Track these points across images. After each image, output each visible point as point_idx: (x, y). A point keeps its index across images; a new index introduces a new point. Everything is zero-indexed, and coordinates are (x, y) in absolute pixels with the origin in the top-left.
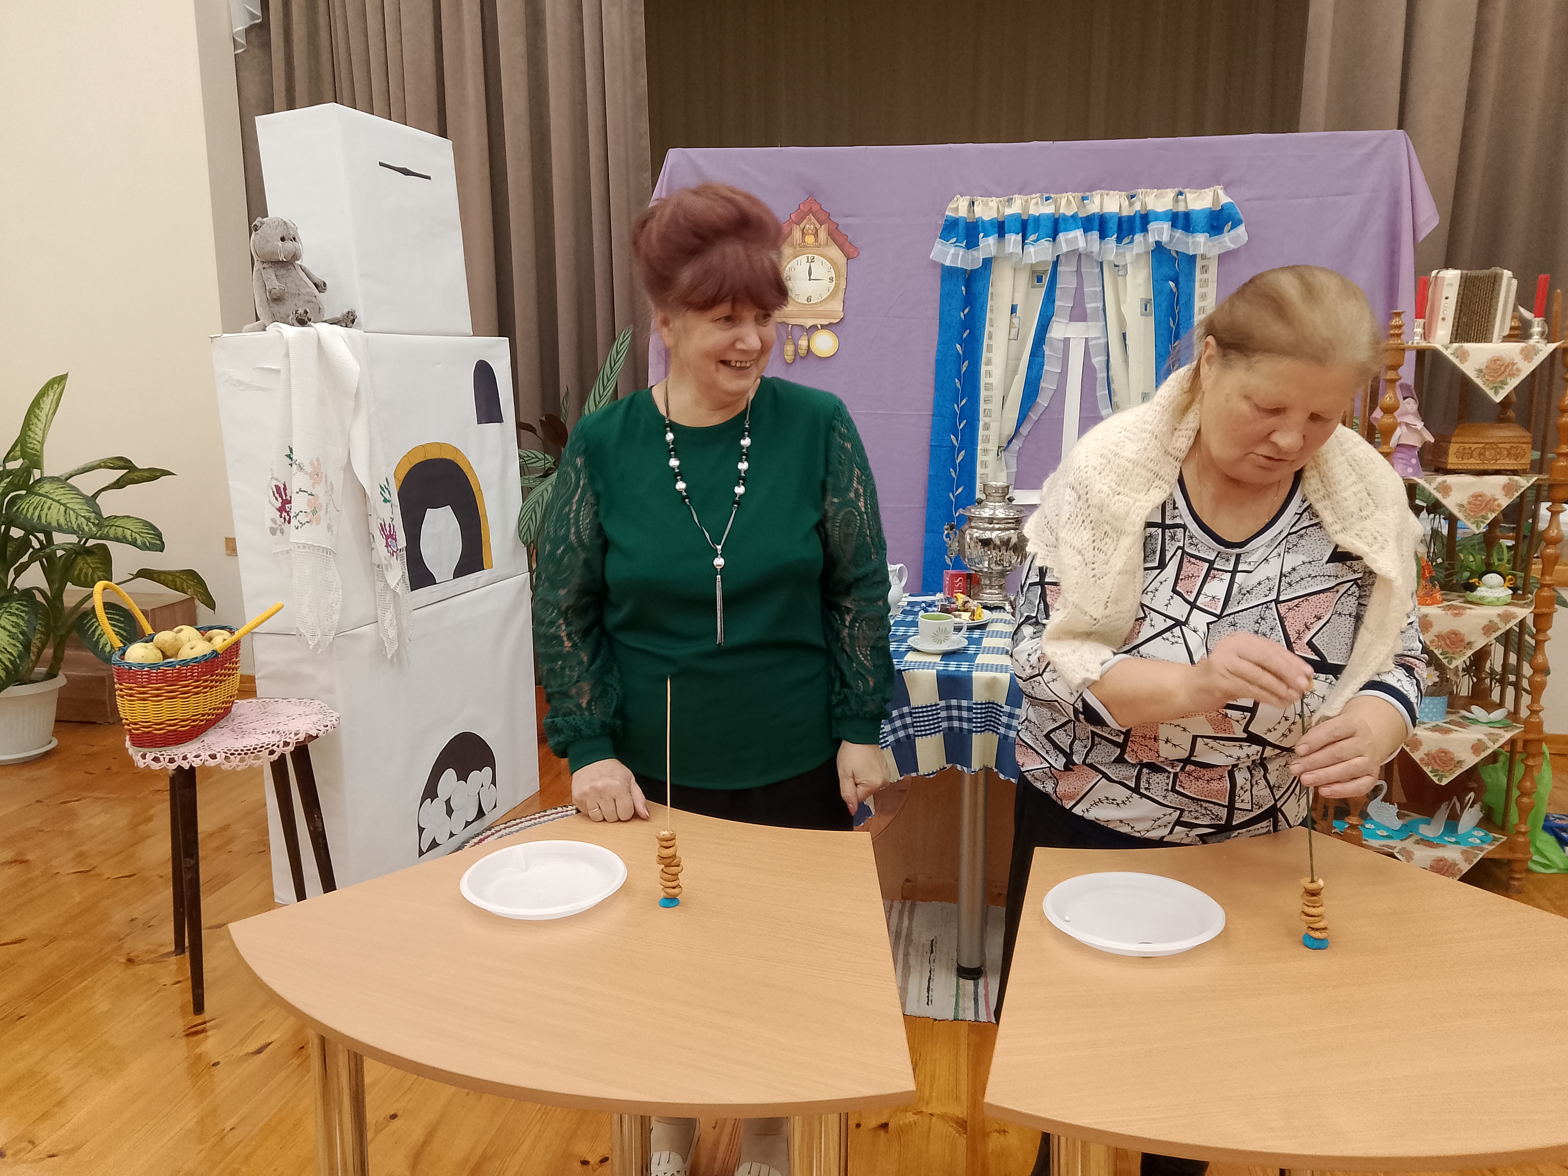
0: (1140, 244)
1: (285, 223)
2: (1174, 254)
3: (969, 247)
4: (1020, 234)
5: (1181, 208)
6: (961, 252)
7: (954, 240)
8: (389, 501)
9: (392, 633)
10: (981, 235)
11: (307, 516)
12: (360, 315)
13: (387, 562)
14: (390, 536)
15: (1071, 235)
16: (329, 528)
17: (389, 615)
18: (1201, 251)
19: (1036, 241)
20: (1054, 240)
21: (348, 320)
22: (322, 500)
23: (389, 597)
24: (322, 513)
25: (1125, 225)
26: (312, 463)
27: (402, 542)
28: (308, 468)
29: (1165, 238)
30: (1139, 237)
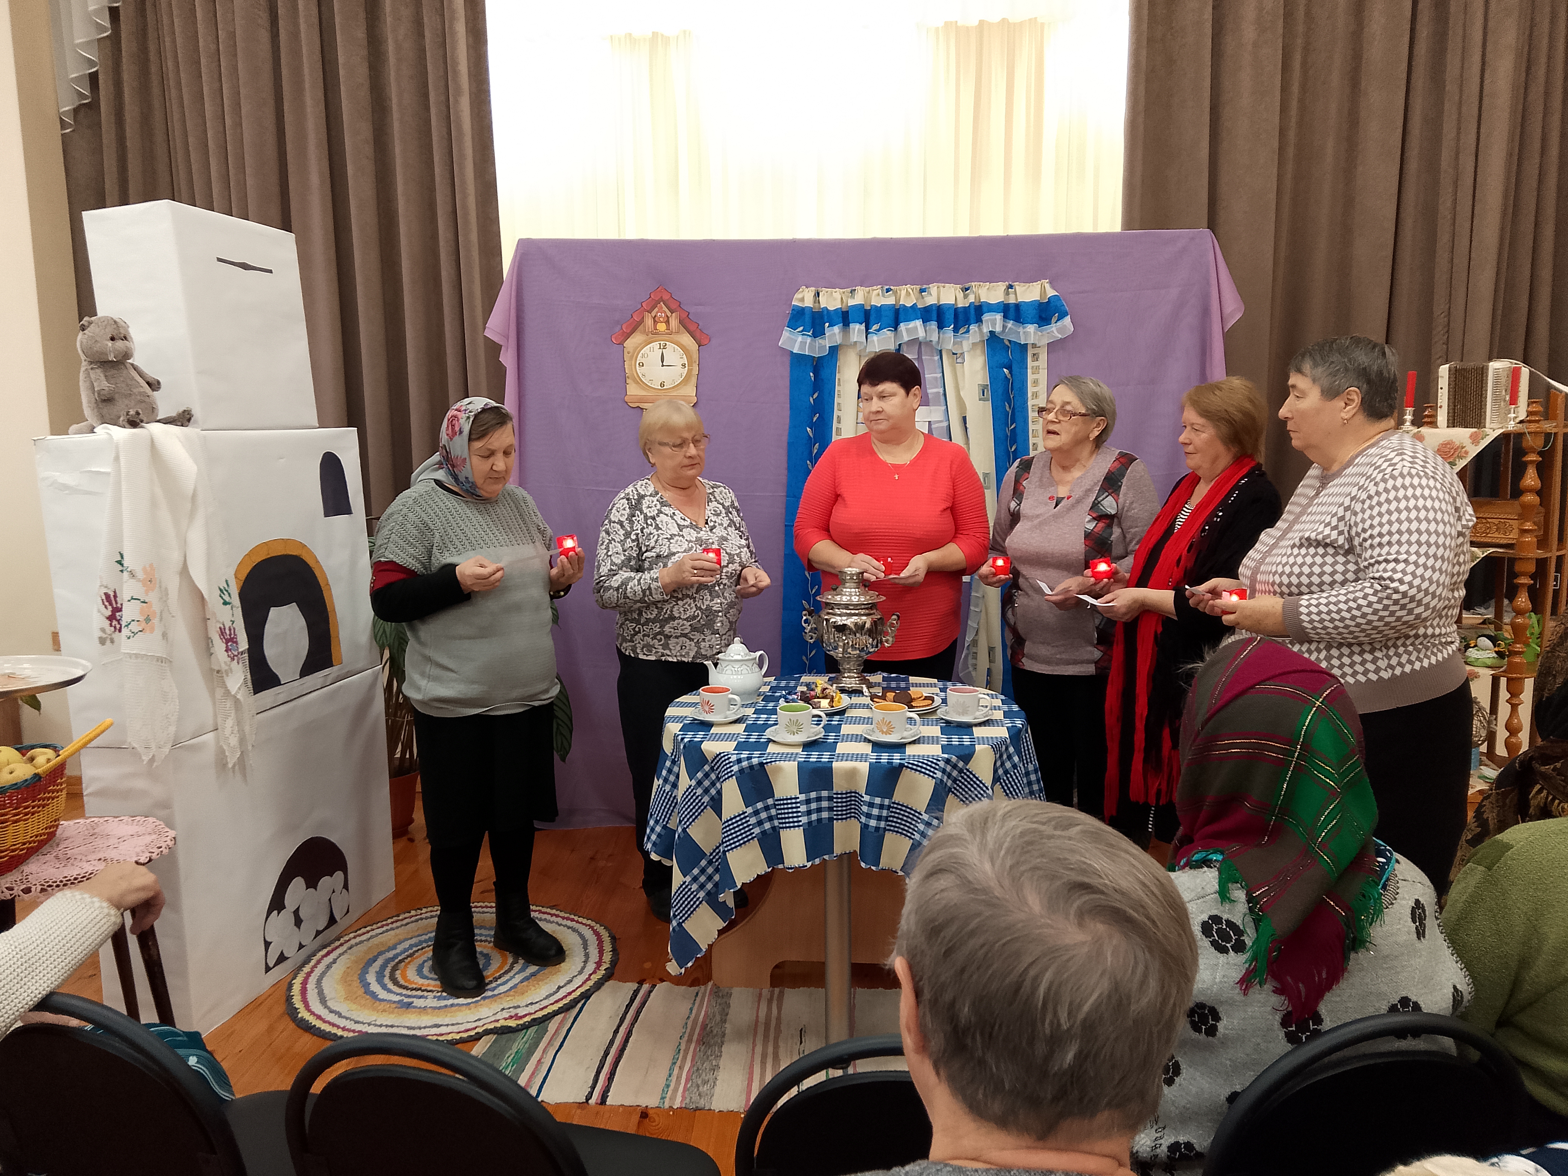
0: (975, 334)
1: (115, 322)
2: (1007, 343)
3: (815, 336)
4: (864, 324)
5: (1012, 300)
6: (809, 340)
7: (801, 329)
8: (229, 603)
9: (234, 741)
10: (827, 324)
11: (139, 625)
12: (197, 412)
13: (227, 668)
14: (230, 641)
15: (912, 324)
16: (164, 635)
17: (230, 722)
18: (1031, 341)
19: (878, 330)
20: (896, 329)
21: (184, 419)
22: (156, 606)
23: (229, 704)
24: (155, 621)
25: (961, 317)
26: (144, 569)
27: (243, 644)
28: (140, 575)
29: (998, 329)
30: (973, 328)
